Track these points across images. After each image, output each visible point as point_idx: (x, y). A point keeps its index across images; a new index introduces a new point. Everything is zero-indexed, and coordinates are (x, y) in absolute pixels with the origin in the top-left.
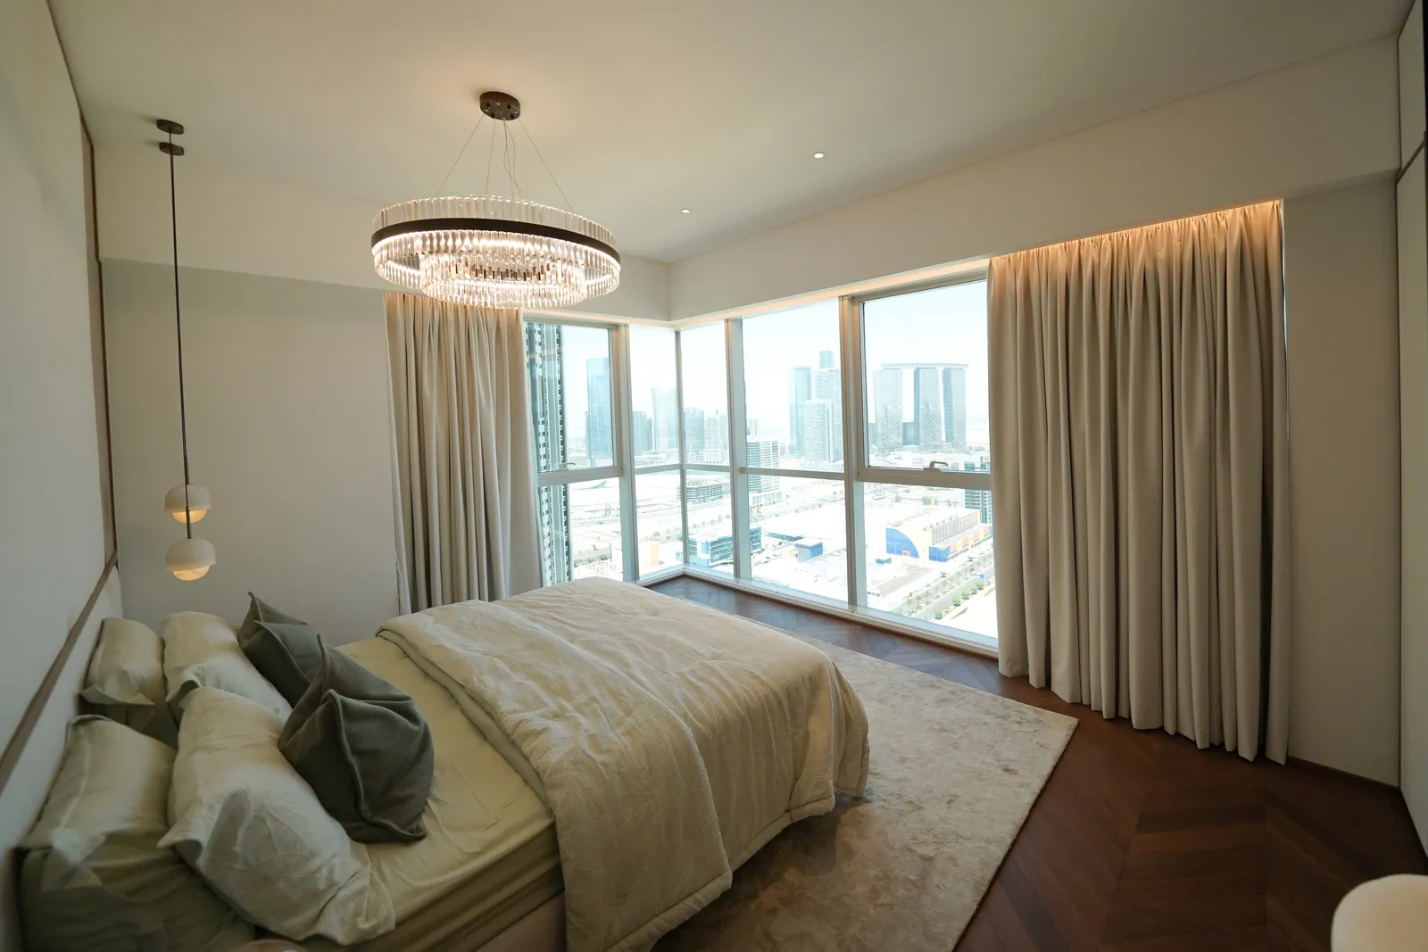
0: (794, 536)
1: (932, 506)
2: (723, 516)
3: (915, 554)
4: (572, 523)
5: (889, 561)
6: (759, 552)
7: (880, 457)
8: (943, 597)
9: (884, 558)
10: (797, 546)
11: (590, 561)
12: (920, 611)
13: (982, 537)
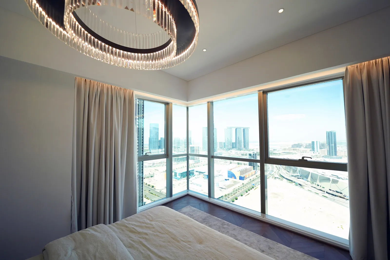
0: (203, 172)
1: (240, 165)
2: (184, 166)
3: (235, 178)
4: (144, 167)
5: (228, 180)
6: (193, 176)
7: (226, 151)
8: (243, 190)
9: (227, 179)
10: (204, 175)
11: (148, 177)
12: (236, 194)
13: (253, 174)
